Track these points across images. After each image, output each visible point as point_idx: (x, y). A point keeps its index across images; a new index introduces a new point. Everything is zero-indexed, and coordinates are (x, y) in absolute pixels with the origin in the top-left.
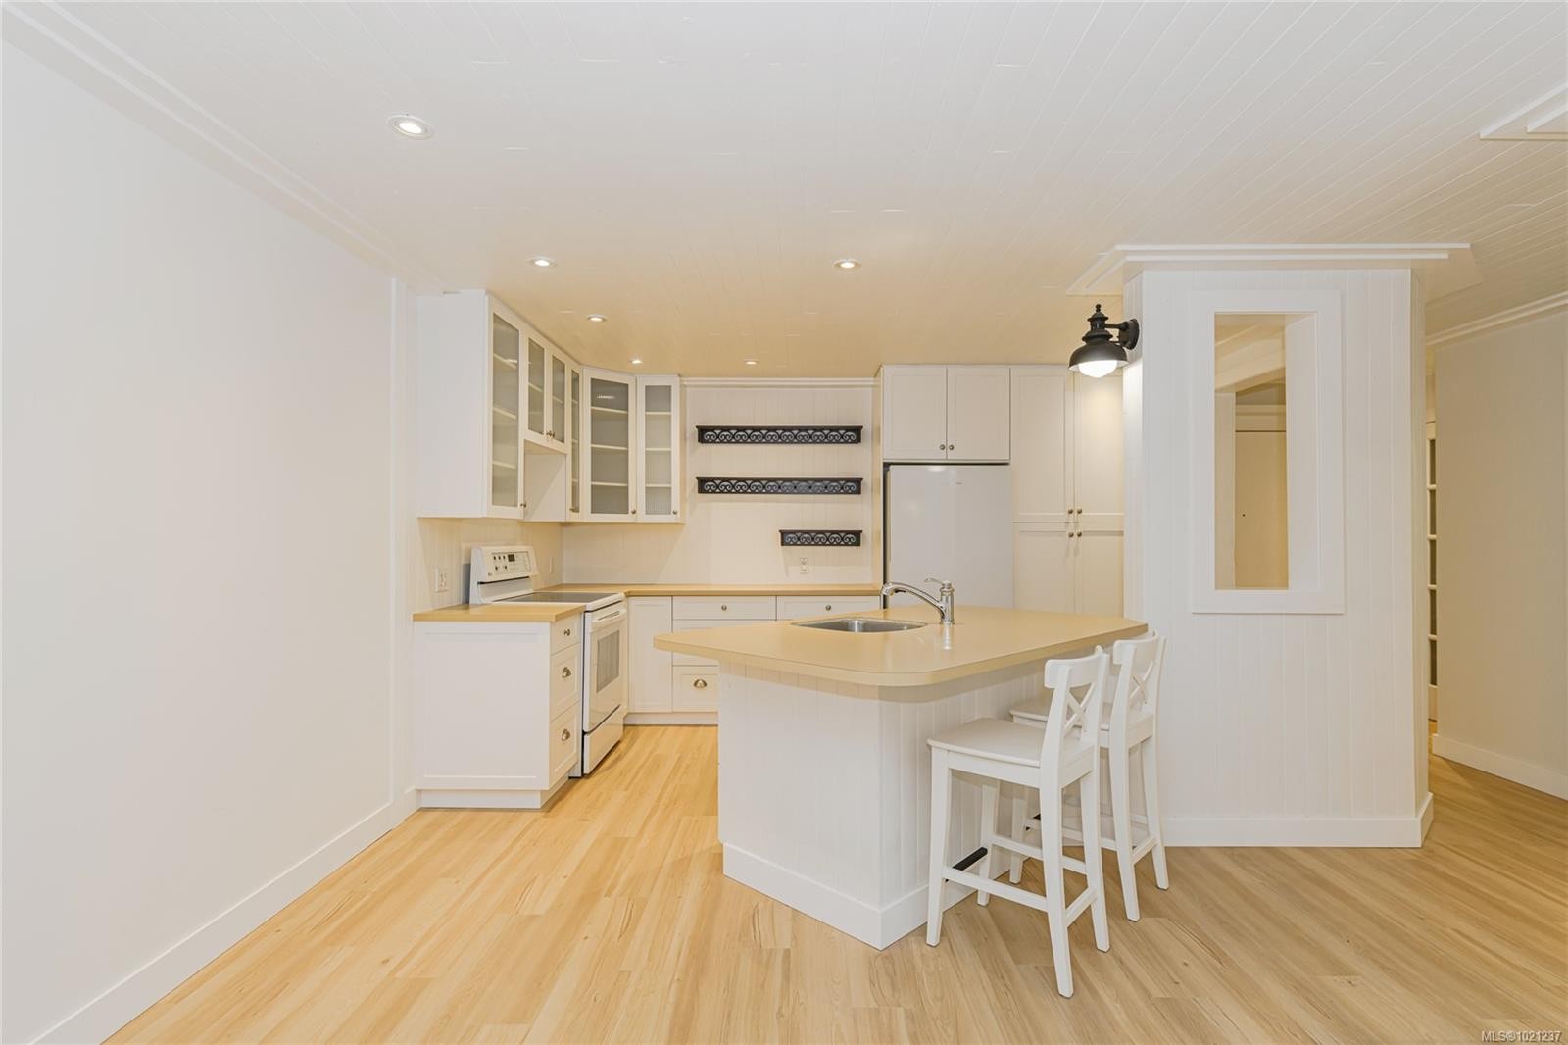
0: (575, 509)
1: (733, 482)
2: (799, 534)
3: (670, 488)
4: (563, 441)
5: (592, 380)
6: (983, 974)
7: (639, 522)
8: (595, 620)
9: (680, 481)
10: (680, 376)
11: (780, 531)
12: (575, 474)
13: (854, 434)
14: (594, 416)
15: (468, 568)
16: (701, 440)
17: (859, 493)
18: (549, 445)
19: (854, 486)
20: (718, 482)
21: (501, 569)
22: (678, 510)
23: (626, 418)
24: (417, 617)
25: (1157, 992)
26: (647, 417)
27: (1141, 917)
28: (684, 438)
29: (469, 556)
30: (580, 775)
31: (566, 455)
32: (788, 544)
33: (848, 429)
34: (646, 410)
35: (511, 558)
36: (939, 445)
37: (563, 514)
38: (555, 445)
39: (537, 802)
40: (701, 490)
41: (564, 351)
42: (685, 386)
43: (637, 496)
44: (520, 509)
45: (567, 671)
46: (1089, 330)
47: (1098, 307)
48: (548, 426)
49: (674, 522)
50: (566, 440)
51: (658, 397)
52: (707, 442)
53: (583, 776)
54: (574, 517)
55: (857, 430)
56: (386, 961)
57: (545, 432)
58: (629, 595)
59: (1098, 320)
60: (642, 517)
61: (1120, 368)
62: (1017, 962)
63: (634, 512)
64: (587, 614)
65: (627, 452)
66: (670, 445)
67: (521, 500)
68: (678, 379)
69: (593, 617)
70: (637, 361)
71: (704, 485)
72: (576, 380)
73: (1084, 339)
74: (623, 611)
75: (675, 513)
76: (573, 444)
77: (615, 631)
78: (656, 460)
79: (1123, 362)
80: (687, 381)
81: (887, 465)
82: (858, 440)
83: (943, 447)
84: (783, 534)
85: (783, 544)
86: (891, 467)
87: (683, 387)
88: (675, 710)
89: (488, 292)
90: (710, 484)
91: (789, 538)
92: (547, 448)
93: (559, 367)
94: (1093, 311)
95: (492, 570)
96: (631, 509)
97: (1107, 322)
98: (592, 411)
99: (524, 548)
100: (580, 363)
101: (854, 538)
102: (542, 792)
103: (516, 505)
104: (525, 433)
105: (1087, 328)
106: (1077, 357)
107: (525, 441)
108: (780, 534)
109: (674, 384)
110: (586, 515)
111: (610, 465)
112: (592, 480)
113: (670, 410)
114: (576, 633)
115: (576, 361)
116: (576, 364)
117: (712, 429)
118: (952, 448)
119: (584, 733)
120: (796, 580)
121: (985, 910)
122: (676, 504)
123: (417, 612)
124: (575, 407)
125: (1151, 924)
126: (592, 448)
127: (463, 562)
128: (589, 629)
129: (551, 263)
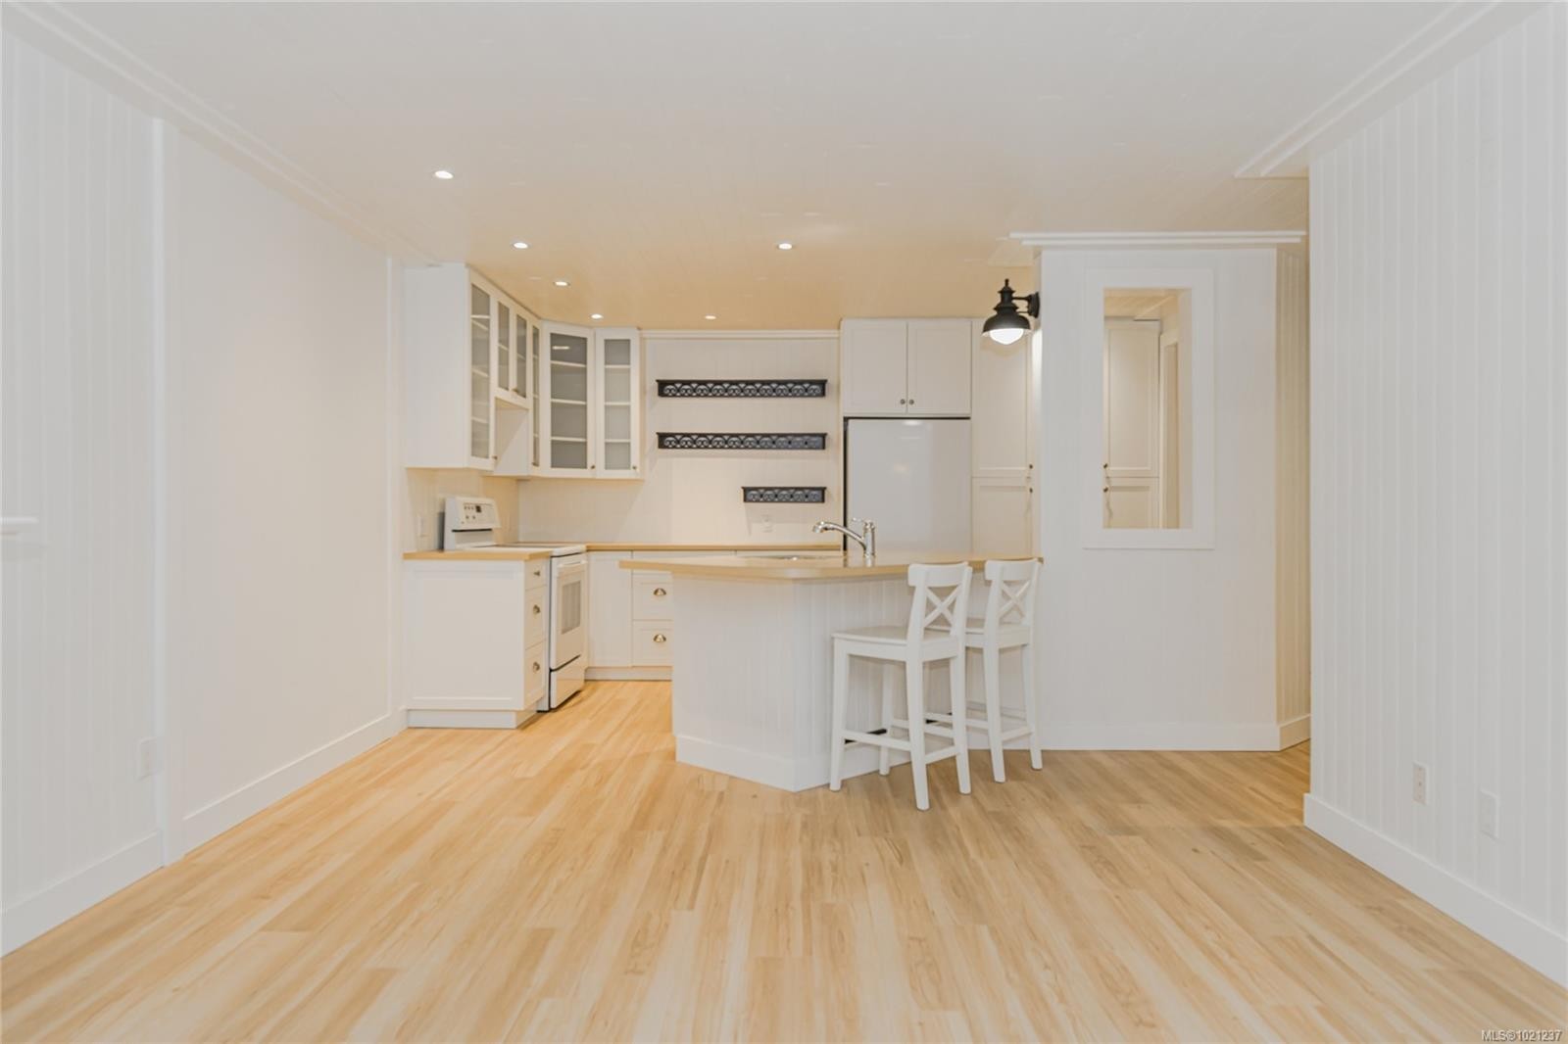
0: (536, 464)
1: (694, 437)
2: (762, 491)
3: (629, 444)
4: (525, 396)
5: (552, 335)
6: (867, 802)
7: (598, 477)
8: (561, 565)
9: (639, 437)
10: (639, 329)
11: (743, 488)
12: (536, 430)
13: (818, 388)
14: (554, 370)
15: (442, 517)
16: (661, 393)
17: (824, 448)
18: (513, 401)
19: (818, 441)
20: (678, 437)
21: (471, 519)
22: (638, 466)
23: (584, 371)
24: (407, 556)
25: (990, 808)
26: (606, 371)
27: (1007, 780)
28: (643, 391)
29: (443, 505)
30: (546, 709)
31: (527, 410)
32: (751, 501)
33: (812, 382)
34: (606, 363)
35: (478, 509)
36: (899, 399)
37: (524, 469)
38: (518, 400)
39: (512, 722)
40: (661, 445)
41: (526, 308)
42: (645, 339)
43: (596, 452)
44: (491, 460)
45: (537, 609)
46: (999, 301)
47: (1007, 281)
48: (513, 383)
49: (633, 477)
50: (527, 395)
51: (617, 350)
52: (667, 396)
53: (551, 710)
54: (536, 472)
55: (823, 383)
56: (420, 794)
57: (510, 389)
58: (589, 550)
59: (1007, 293)
60: (602, 473)
61: (1025, 337)
62: (895, 796)
63: (593, 467)
64: (554, 559)
65: (585, 407)
66: (629, 399)
67: (492, 453)
68: (638, 332)
69: (558, 563)
70: (596, 316)
71: (664, 440)
72: (536, 334)
73: (995, 309)
74: (584, 562)
75: (635, 468)
76: (535, 399)
77: (577, 580)
78: (617, 415)
79: (1027, 331)
80: (646, 333)
81: (846, 419)
82: (823, 394)
83: (903, 402)
84: (746, 490)
85: (745, 500)
86: (850, 421)
87: (642, 339)
88: (635, 664)
89: (468, 265)
90: (671, 439)
91: (750, 494)
92: (510, 404)
93: (522, 324)
94: (1003, 285)
95: (464, 519)
96: (589, 464)
97: (1014, 295)
98: (552, 366)
99: (488, 501)
100: (539, 318)
101: (819, 494)
102: (518, 712)
103: (487, 457)
104: (496, 391)
105: (998, 300)
106: (989, 325)
107: (496, 399)
108: (742, 490)
109: (633, 336)
110: (546, 470)
111: (569, 418)
112: (552, 435)
113: (629, 363)
114: (544, 575)
115: (536, 316)
116: (535, 319)
117: (673, 383)
118: (912, 402)
119: (551, 670)
120: (759, 535)
121: (885, 780)
122: (635, 459)
123: (407, 552)
124: (536, 362)
125: (1013, 784)
126: (552, 404)
127: (438, 510)
128: (555, 574)
129: (529, 246)
